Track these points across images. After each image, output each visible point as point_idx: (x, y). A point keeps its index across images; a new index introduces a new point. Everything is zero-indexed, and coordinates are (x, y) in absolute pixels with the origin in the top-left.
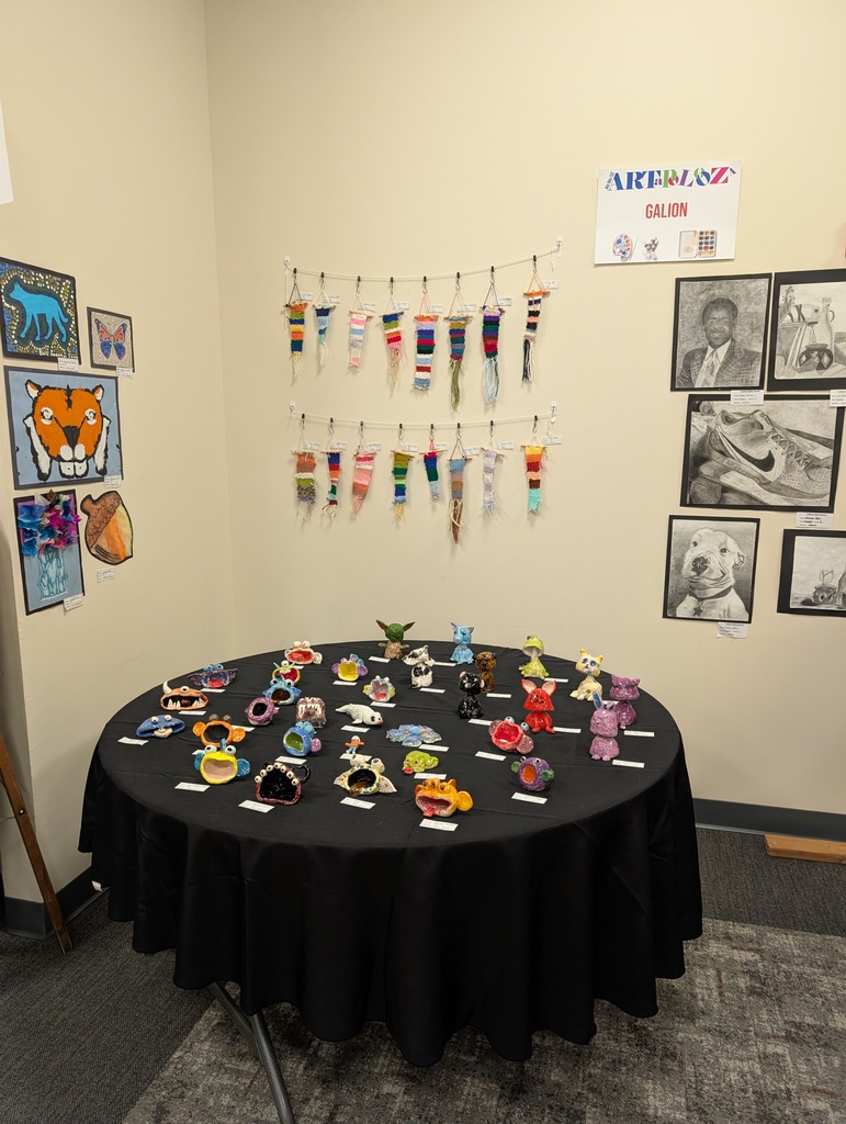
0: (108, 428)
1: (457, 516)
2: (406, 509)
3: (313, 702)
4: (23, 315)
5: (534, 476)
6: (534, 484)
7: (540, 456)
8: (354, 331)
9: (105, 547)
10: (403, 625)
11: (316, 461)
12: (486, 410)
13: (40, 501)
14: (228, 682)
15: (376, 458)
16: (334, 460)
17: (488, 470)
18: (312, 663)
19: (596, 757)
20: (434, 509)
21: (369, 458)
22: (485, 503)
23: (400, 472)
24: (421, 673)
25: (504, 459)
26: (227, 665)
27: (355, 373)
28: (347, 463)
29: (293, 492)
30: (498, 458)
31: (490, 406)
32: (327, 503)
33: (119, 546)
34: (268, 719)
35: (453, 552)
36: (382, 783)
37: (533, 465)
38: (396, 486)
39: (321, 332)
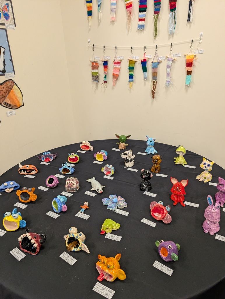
0: (4, 52)
1: (154, 87)
2: (134, 84)
3: (73, 180)
5: (189, 69)
6: (189, 73)
7: (192, 60)
8: (112, 4)
9: (9, 102)
10: (126, 136)
11: (99, 65)
12: (169, 38)
14: (52, 159)
15: (122, 63)
16: (105, 63)
17: (168, 67)
18: (90, 150)
19: (206, 231)
20: (145, 84)
21: (119, 63)
22: (167, 82)
23: (131, 68)
24: (128, 161)
25: (176, 62)
26: (52, 151)
27: (113, 24)
28: (110, 65)
29: (91, 78)
30: (173, 61)
31: (171, 36)
32: (103, 82)
33: (16, 102)
34: (54, 186)
35: (152, 102)
36: (83, 247)
37: (189, 64)
38: (130, 74)
39: (99, 6)
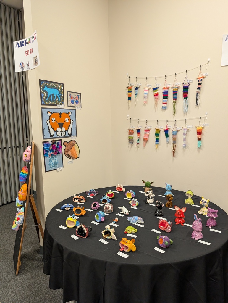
0: (72, 123)
1: (174, 149)
2: (159, 146)
3: (109, 205)
4: (47, 94)
5: (199, 136)
6: (199, 139)
7: (201, 130)
8: (145, 93)
9: (70, 155)
10: (151, 182)
11: (134, 132)
12: (184, 115)
13: (50, 143)
14: (95, 195)
15: (151, 131)
16: (139, 131)
17: (184, 134)
18: (122, 191)
19: (193, 238)
20: (167, 146)
21: (148, 131)
22: (183, 145)
23: (157, 135)
24: (150, 199)
25: (190, 131)
26: (96, 190)
27: (145, 106)
28: (142, 132)
29: (128, 140)
30: (188, 130)
31: (185, 114)
32: (137, 144)
33: (75, 155)
34: (96, 208)
35: (173, 160)
36: (113, 236)
37: (199, 133)
38: (156, 139)
39: (136, 94)
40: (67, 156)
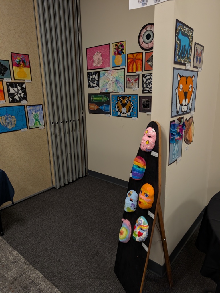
0: (194, 92)
9: (188, 138)
13: (177, 122)
33: (191, 138)
40: (185, 140)
